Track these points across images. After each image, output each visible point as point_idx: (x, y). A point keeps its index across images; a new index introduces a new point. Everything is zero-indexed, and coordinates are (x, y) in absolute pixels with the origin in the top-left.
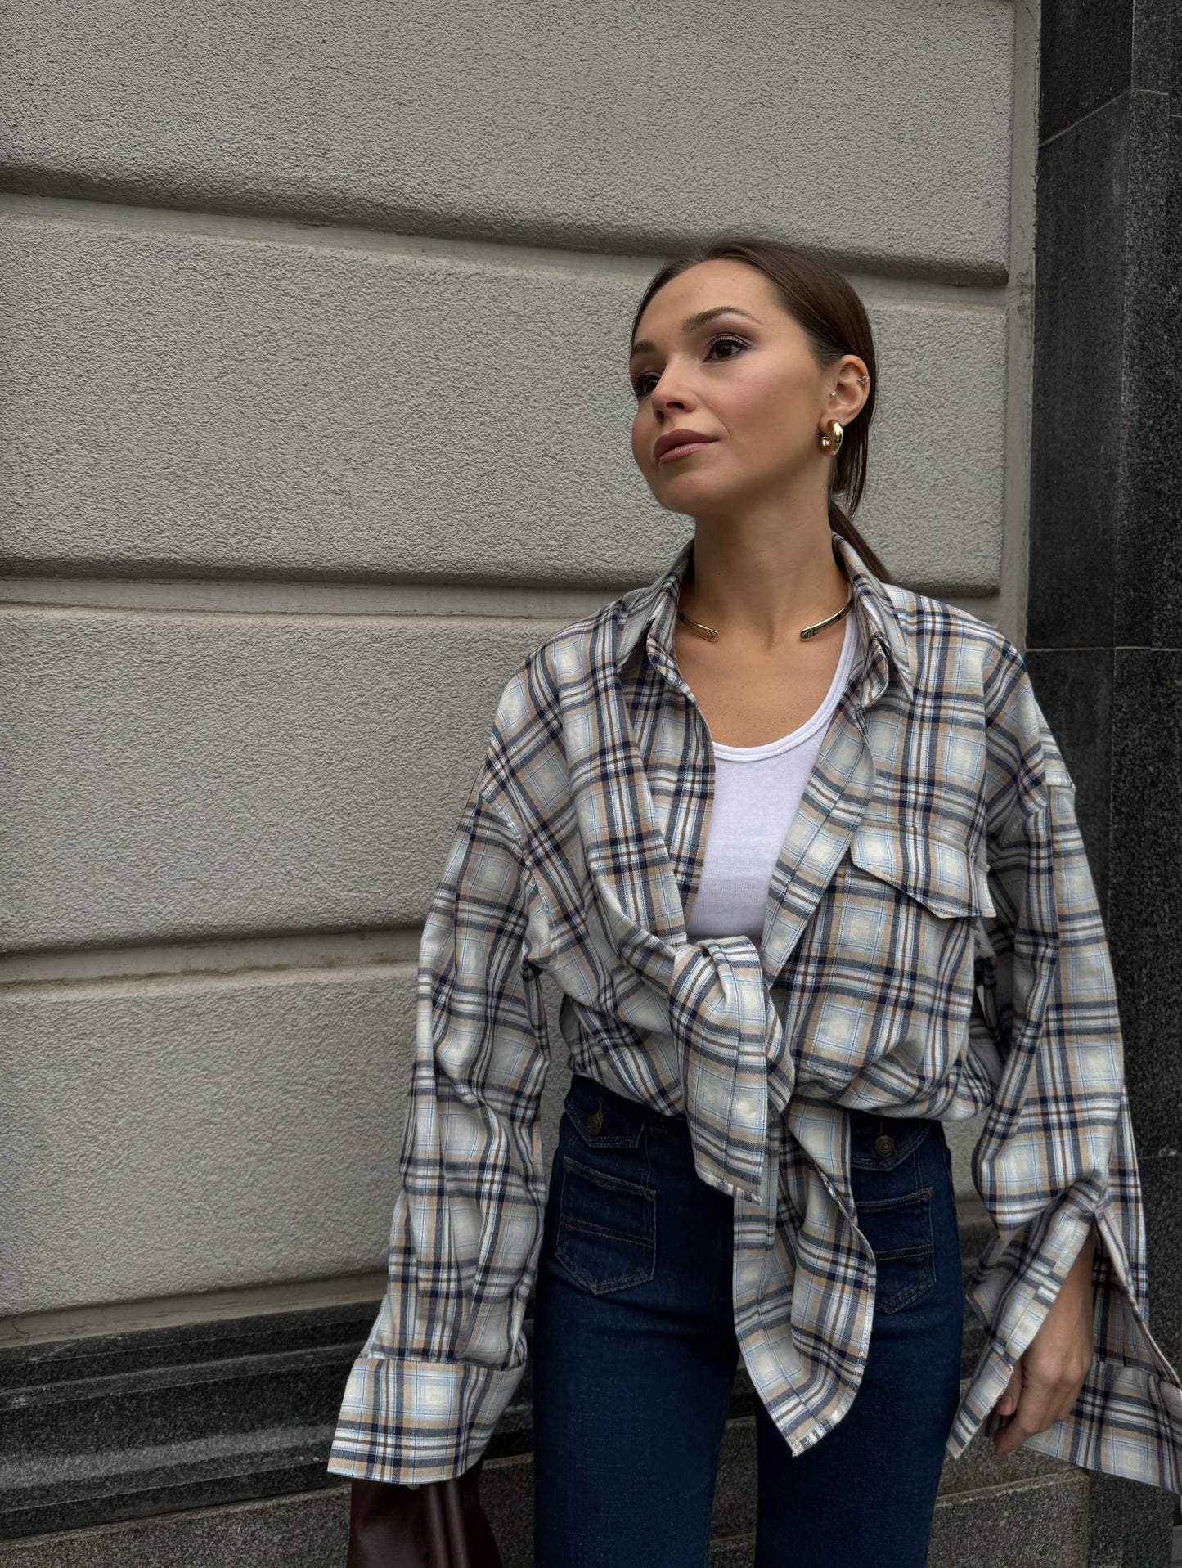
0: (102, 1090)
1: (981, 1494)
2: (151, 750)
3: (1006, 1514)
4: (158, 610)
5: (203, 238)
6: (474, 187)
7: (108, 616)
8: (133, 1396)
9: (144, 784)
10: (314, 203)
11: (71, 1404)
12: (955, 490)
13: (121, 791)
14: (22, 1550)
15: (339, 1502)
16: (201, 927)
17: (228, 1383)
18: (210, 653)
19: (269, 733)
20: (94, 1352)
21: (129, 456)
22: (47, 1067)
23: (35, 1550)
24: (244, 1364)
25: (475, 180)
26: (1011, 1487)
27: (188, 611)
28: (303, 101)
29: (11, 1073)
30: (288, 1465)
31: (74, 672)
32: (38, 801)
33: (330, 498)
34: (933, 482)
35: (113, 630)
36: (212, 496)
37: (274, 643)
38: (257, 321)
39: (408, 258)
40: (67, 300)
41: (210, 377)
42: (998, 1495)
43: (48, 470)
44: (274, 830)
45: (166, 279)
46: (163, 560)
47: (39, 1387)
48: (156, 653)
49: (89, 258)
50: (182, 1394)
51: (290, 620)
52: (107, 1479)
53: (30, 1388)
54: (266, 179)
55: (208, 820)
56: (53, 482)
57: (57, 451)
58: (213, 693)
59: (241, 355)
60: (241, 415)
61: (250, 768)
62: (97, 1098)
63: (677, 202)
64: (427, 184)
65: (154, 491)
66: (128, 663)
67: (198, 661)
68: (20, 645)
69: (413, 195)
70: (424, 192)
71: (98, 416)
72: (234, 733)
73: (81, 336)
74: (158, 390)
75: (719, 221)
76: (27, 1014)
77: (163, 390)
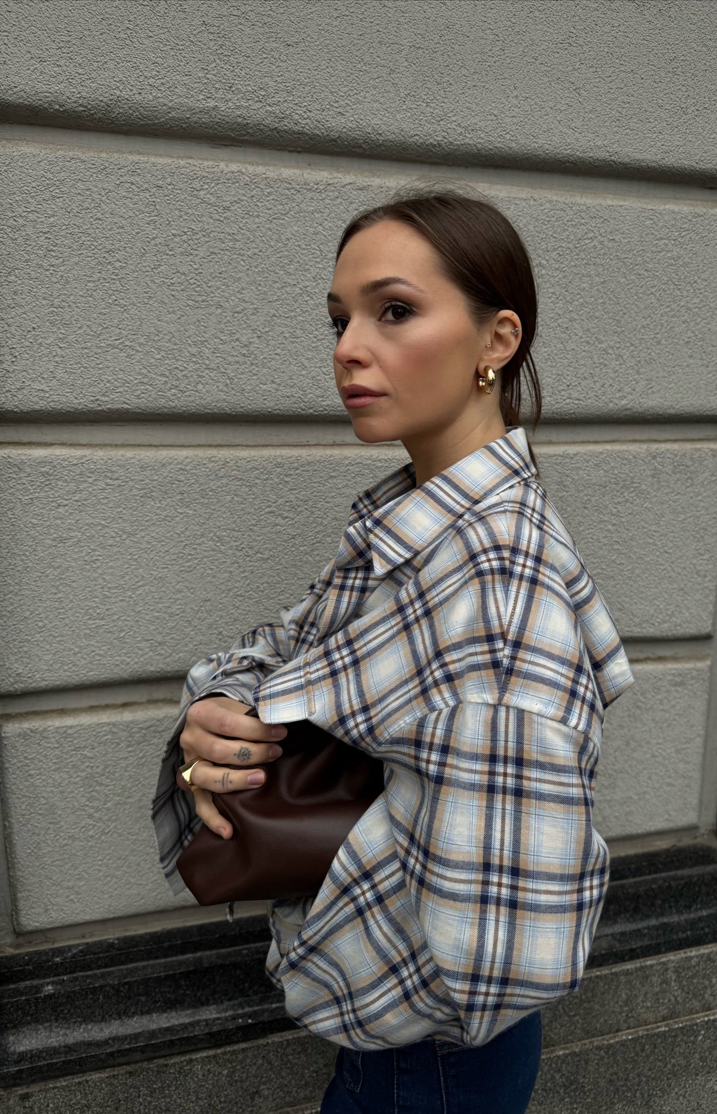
0: (95, 784)
1: (687, 1021)
2: (116, 549)
3: (703, 1032)
4: (116, 446)
5: (138, 157)
6: (348, 114)
7: (78, 452)
8: (126, 983)
9: (112, 574)
10: (224, 128)
11: (83, 990)
12: (702, 345)
13: (95, 579)
14: (54, 1088)
15: (266, 1048)
16: (159, 672)
17: (190, 972)
18: (156, 478)
19: (202, 535)
20: (98, 953)
21: (88, 331)
22: (55, 770)
23: (63, 1088)
24: (200, 958)
25: (348, 108)
26: (707, 1016)
27: (139, 445)
28: (212, 44)
29: (30, 775)
30: (231, 1026)
31: (56, 495)
32: (36, 589)
33: (241, 359)
34: (687, 340)
35: (83, 463)
36: (152, 360)
37: (203, 469)
38: (182, 224)
39: (297, 171)
40: (33, 209)
41: (148, 269)
42: (698, 1021)
43: (27, 344)
44: (208, 603)
45: (110, 191)
46: (118, 410)
47: (62, 977)
48: (117, 479)
49: (50, 175)
50: (159, 981)
51: (214, 452)
52: (110, 1039)
53: (55, 979)
54: (185, 108)
55: (160, 598)
56: (31, 353)
57: (34, 328)
58: (159, 508)
59: (170, 250)
60: (172, 298)
61: (189, 561)
62: (91, 789)
63: (503, 125)
64: (310, 111)
65: (109, 358)
66: (95, 488)
67: (147, 484)
68: (15, 476)
69: (300, 121)
70: (309, 118)
71: (63, 301)
72: (177, 536)
73: (47, 238)
74: (109, 280)
75: (534, 140)
76: (38, 735)
77: (112, 279)
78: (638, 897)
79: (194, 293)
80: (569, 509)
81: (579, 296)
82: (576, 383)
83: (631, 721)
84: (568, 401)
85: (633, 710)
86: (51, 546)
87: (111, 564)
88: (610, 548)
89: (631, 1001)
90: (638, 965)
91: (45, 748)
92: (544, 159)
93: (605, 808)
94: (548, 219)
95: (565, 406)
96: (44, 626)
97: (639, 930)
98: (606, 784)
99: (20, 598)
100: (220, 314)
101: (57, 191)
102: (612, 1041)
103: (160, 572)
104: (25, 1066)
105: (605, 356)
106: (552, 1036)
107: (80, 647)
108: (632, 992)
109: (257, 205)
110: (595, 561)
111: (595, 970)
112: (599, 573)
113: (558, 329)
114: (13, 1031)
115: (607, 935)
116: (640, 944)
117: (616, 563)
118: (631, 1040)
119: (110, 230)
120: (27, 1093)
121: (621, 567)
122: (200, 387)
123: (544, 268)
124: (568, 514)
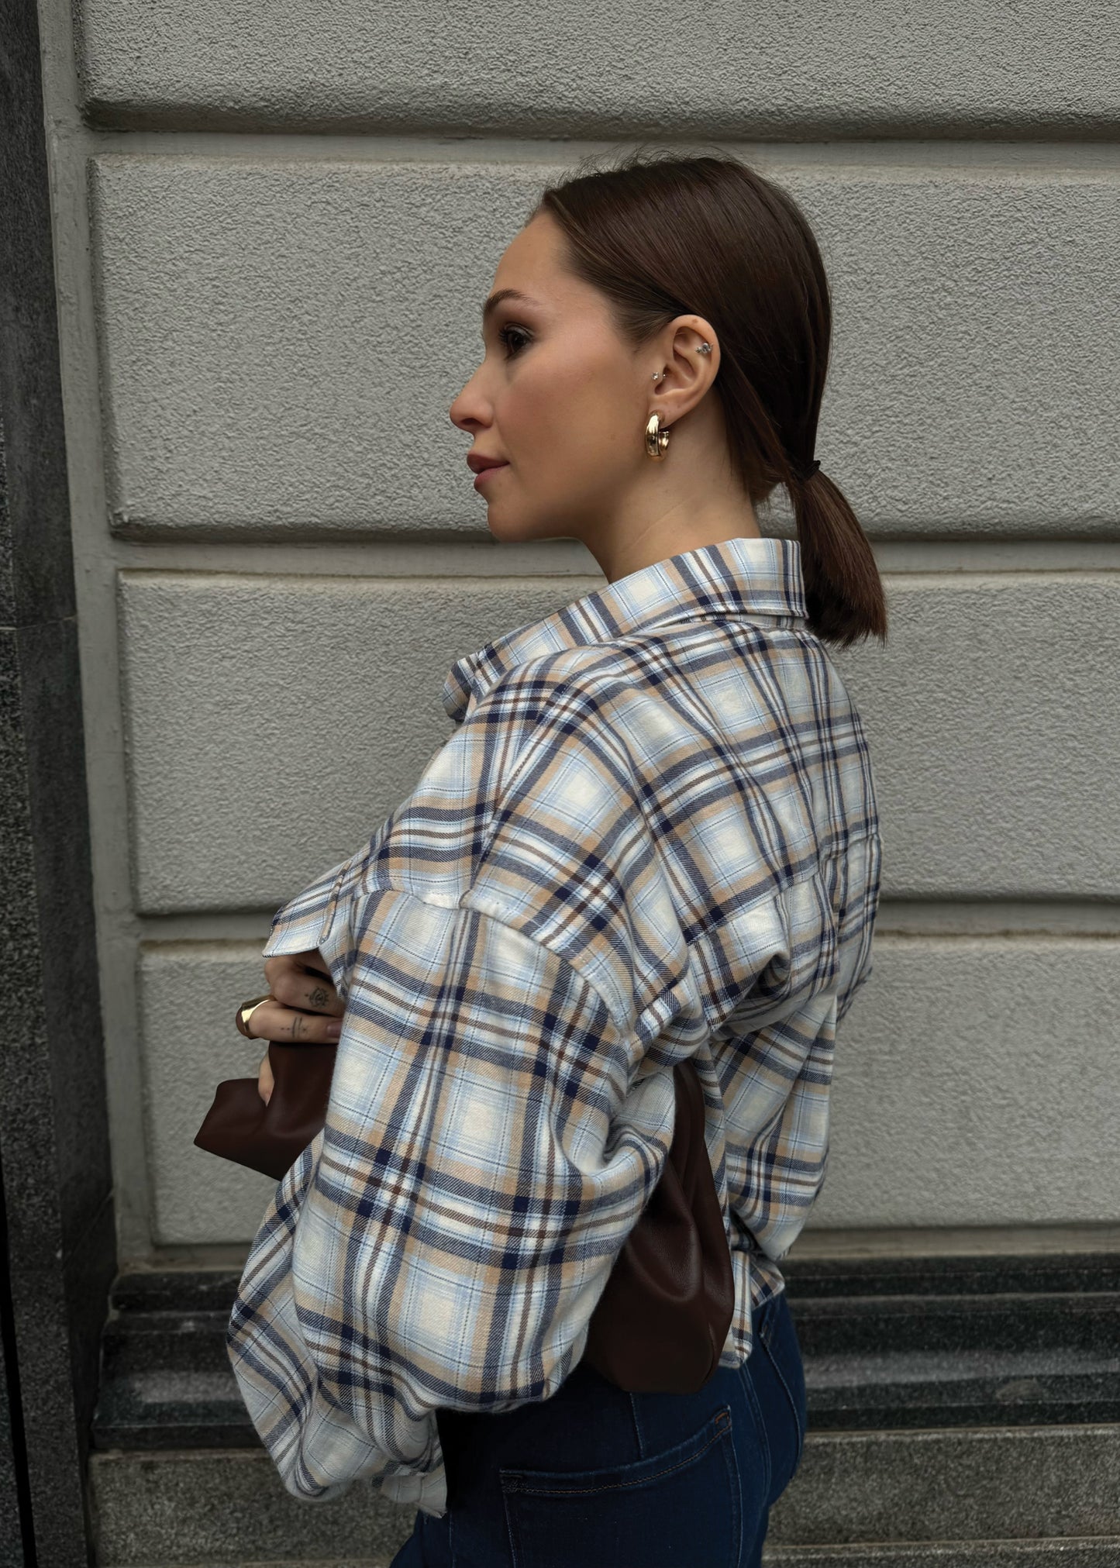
2: (297, 721)
4: (303, 576)
5: (336, 165)
6: (638, 77)
7: (249, 584)
9: (291, 755)
10: (456, 114)
13: (269, 761)
14: (186, 1461)
18: (353, 621)
19: (413, 705)
21: (266, 414)
22: (210, 1023)
23: (198, 1464)
25: (638, 68)
29: (176, 1027)
31: (221, 643)
32: (192, 771)
35: (256, 599)
36: (351, 454)
37: (416, 610)
40: (197, 247)
41: (347, 323)
43: (186, 433)
45: (298, 216)
46: (304, 525)
47: (206, 1312)
48: (301, 622)
49: (219, 199)
51: (432, 585)
53: (199, 1314)
54: (402, 91)
55: (355, 792)
56: (192, 445)
57: (195, 411)
58: (356, 663)
59: (378, 295)
60: (379, 363)
61: (394, 740)
62: (255, 1055)
63: (884, 71)
64: (582, 78)
65: (292, 451)
66: (272, 634)
67: (340, 630)
68: (167, 615)
69: (566, 93)
70: (579, 88)
71: (233, 372)
72: (378, 704)
73: (214, 286)
74: (294, 341)
75: (937, 91)
76: (188, 973)
77: (299, 340)
78: (1090, 1322)
79: (410, 356)
80: (987, 679)
81: (1009, 336)
82: (1004, 475)
83: (1090, 1035)
84: (989, 503)
85: (1094, 1016)
86: (212, 713)
87: (291, 740)
88: (1060, 745)
89: (1066, 1491)
90: (1081, 1433)
91: (198, 992)
92: (954, 120)
93: (1041, 1172)
94: (958, 215)
95: (984, 512)
96: (201, 823)
97: (1087, 1376)
98: (1044, 1133)
99: (171, 782)
100: (446, 385)
101: (229, 221)
102: (1029, 1549)
103: (355, 755)
104: (152, 1424)
105: (1055, 432)
106: (927, 1523)
107: (246, 854)
108: (1067, 1474)
109: (500, 223)
110: (1032, 766)
111: (1004, 1429)
112: (1038, 787)
113: (973, 388)
114: (141, 1375)
115: (1031, 1377)
116: (1085, 1399)
117: (1070, 771)
118: (1062, 1553)
119: (297, 270)
120: (151, 1462)
121: (1079, 778)
122: (415, 491)
123: (950, 294)
124: (986, 687)
